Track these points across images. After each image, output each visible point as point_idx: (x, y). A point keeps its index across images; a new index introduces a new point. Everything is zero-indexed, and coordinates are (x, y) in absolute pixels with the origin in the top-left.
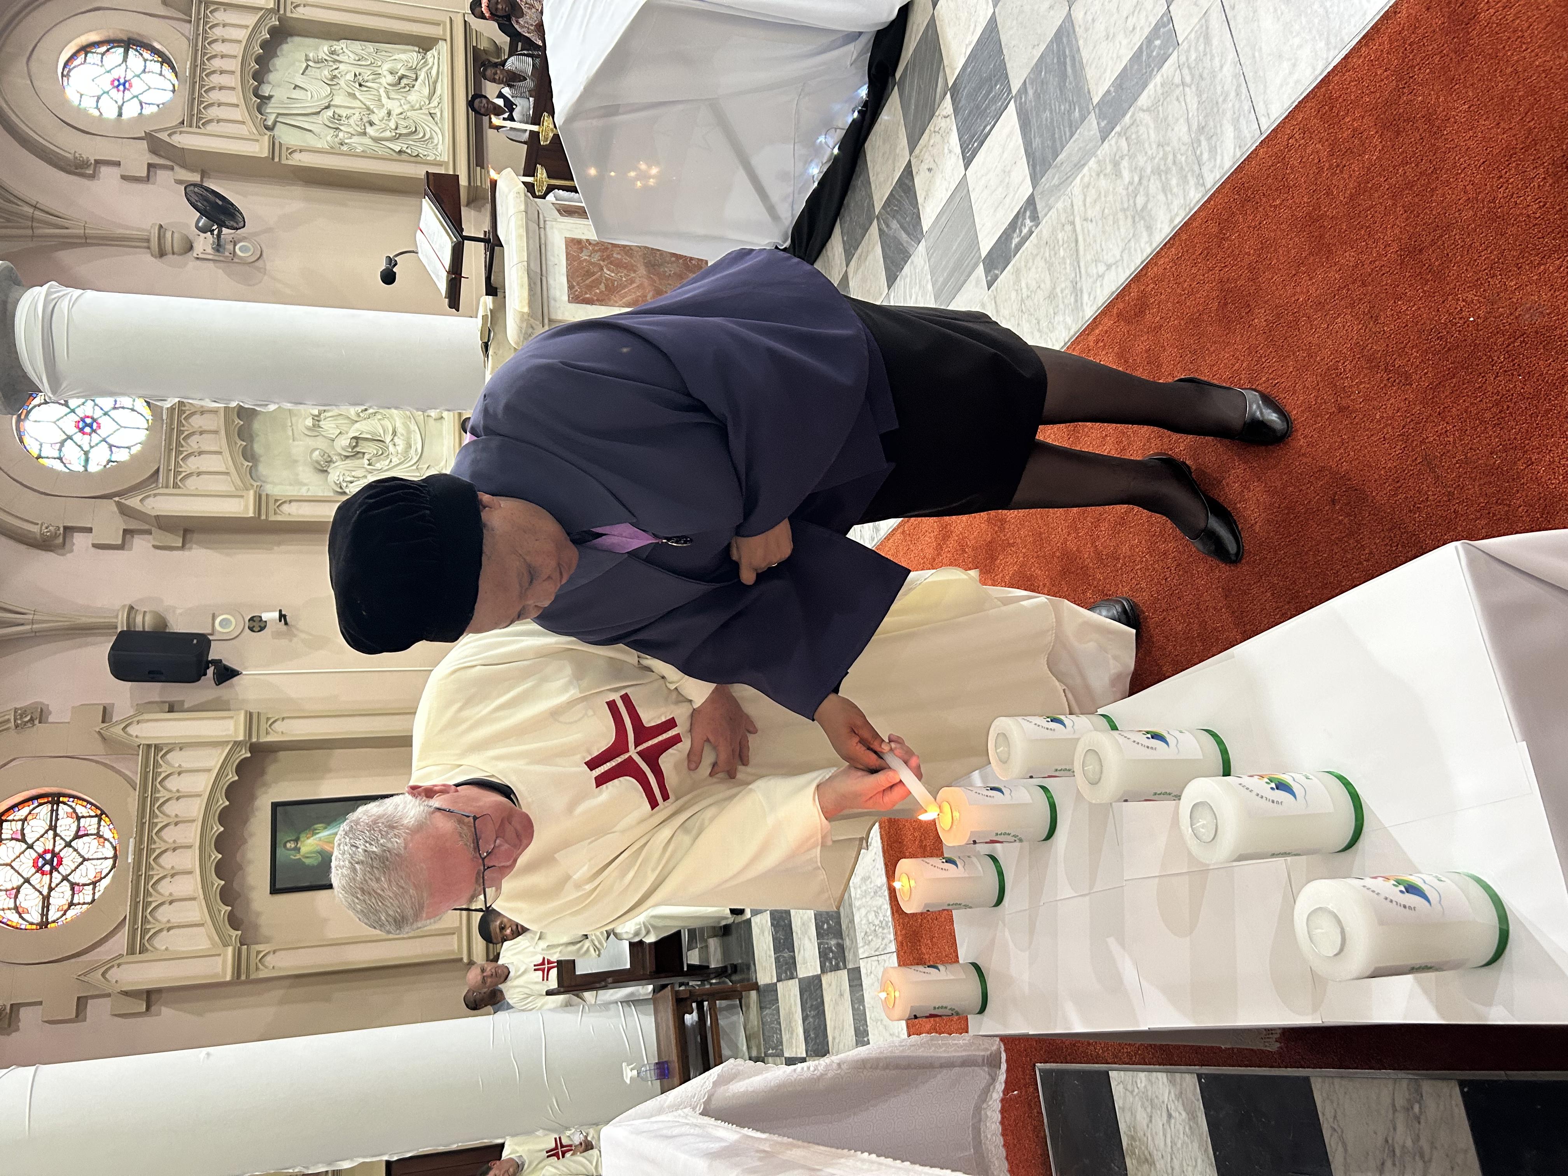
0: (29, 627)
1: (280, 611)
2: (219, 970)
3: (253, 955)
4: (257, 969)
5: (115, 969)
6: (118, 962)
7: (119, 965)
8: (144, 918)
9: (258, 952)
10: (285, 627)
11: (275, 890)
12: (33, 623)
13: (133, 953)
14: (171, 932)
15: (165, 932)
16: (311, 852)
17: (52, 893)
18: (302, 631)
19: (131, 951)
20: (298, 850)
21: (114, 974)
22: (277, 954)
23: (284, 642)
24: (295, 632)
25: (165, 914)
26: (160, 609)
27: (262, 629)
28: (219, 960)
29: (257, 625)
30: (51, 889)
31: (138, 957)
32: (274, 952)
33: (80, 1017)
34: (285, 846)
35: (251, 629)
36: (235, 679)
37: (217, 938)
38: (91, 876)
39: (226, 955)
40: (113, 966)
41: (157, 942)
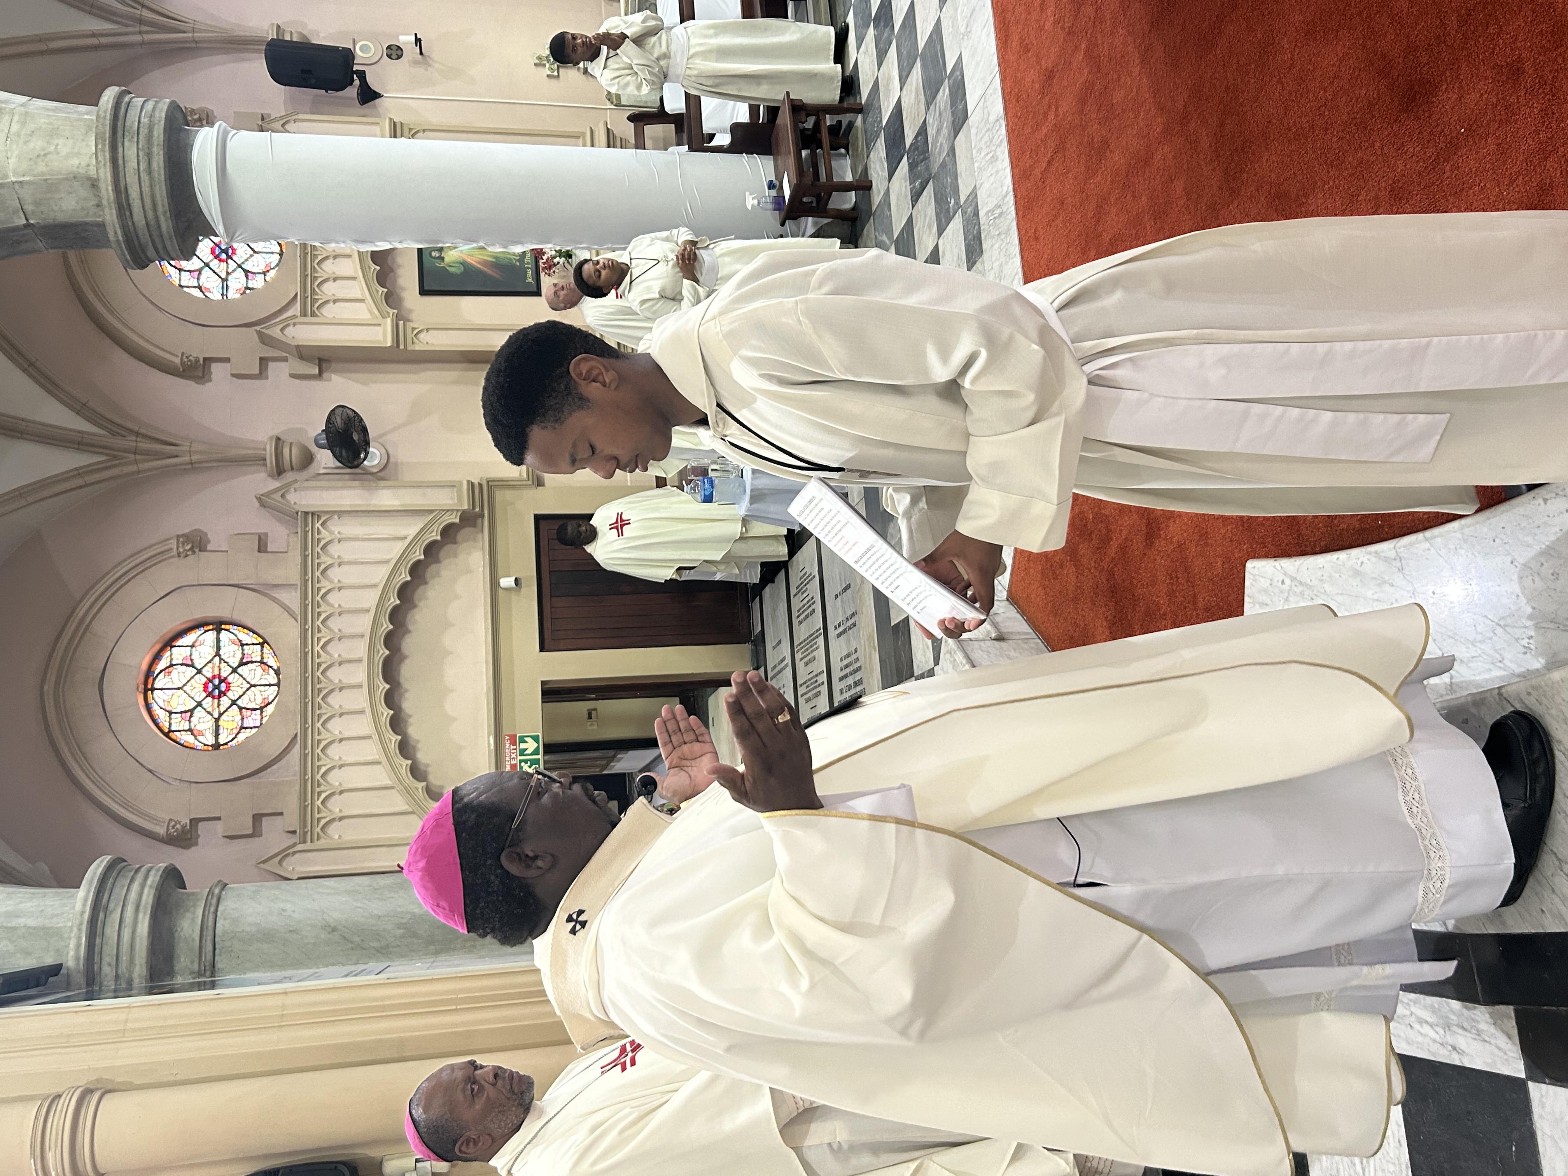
0: (190, 35)
1: (416, 35)
2: (381, 338)
3: (409, 331)
4: (413, 343)
5: (291, 328)
6: (294, 321)
7: (294, 324)
8: (313, 290)
9: (413, 329)
10: (420, 57)
11: (423, 292)
12: (194, 32)
13: (305, 316)
14: (337, 304)
15: (331, 304)
16: (454, 262)
17: (230, 278)
18: (435, 62)
19: (304, 314)
20: (443, 259)
21: (290, 331)
22: (430, 332)
23: (419, 71)
24: (431, 62)
25: (330, 290)
26: (305, 33)
27: (399, 57)
28: (379, 329)
29: (395, 52)
30: (228, 274)
31: (309, 319)
32: (428, 330)
33: (263, 375)
34: (430, 255)
35: (389, 56)
36: (377, 101)
37: (376, 312)
38: (262, 268)
39: (385, 324)
40: (288, 325)
41: (325, 311)
